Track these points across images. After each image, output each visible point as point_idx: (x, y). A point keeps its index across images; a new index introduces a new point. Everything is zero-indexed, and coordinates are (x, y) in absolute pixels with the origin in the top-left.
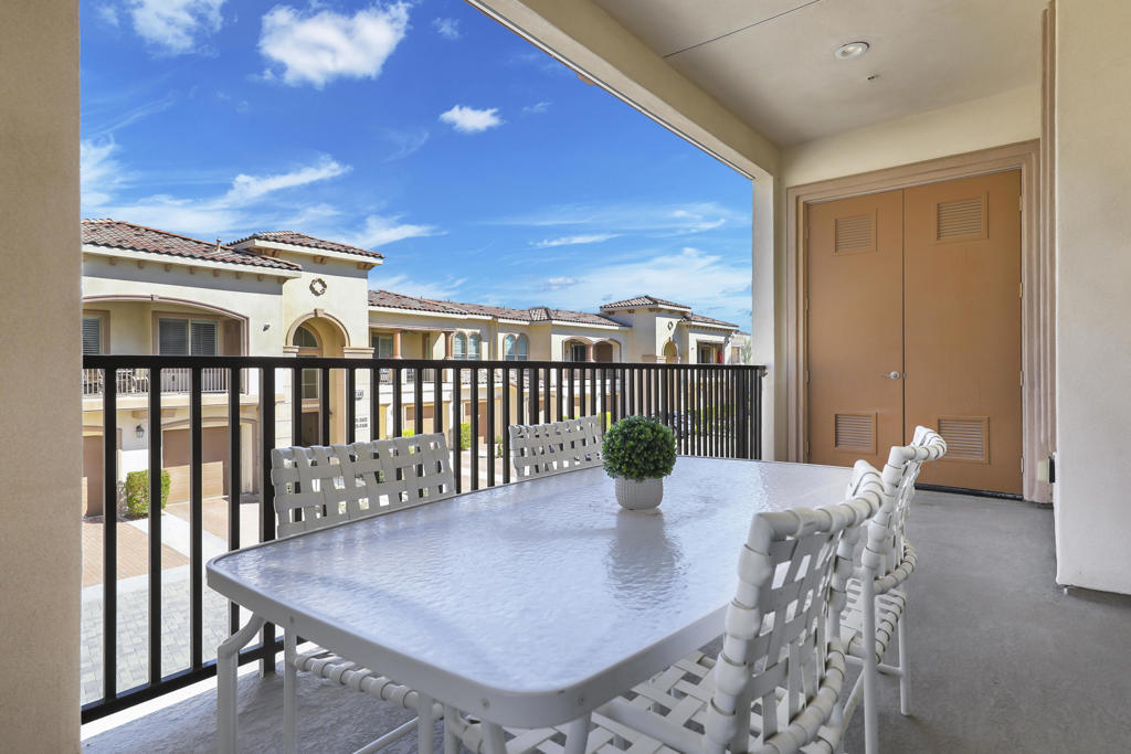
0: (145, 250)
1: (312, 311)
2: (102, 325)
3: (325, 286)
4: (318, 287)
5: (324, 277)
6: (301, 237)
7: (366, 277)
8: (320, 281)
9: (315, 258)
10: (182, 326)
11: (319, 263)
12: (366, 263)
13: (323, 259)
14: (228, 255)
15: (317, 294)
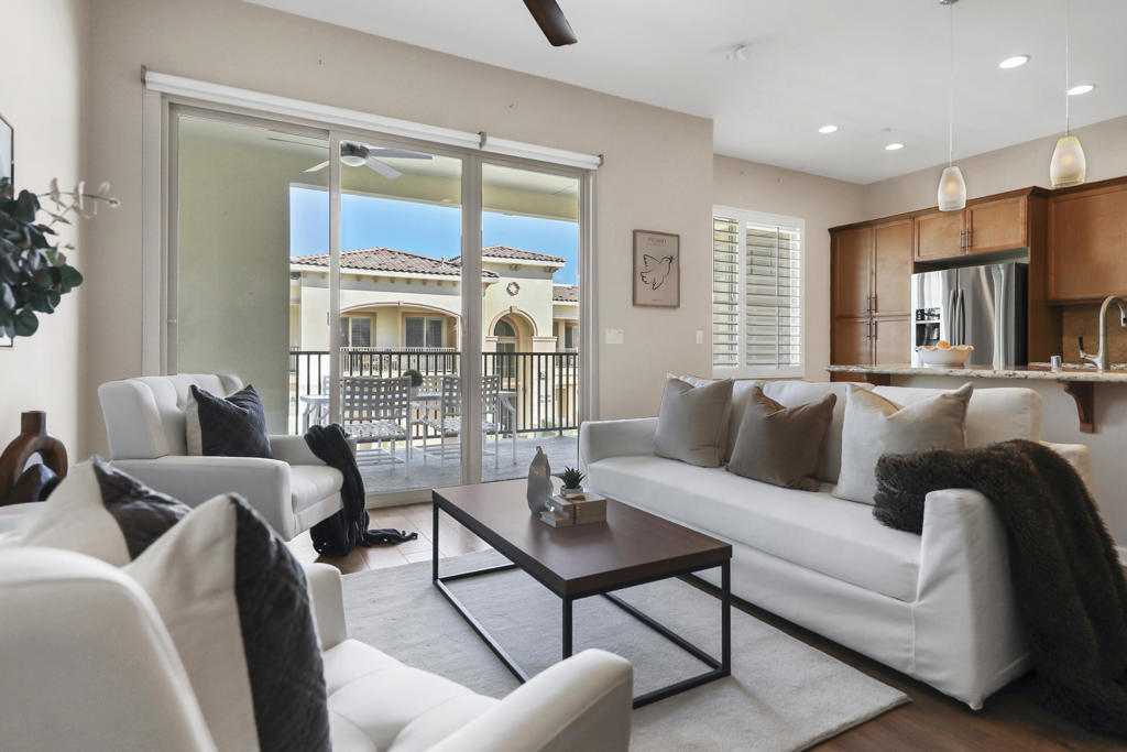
0: (394, 270)
1: (508, 308)
2: (372, 323)
3: (518, 288)
4: (513, 289)
5: (518, 281)
6: (502, 248)
7: (551, 278)
8: (515, 284)
9: (511, 266)
10: (420, 322)
11: (514, 269)
12: (551, 268)
13: (517, 267)
14: (448, 268)
15: (512, 294)
